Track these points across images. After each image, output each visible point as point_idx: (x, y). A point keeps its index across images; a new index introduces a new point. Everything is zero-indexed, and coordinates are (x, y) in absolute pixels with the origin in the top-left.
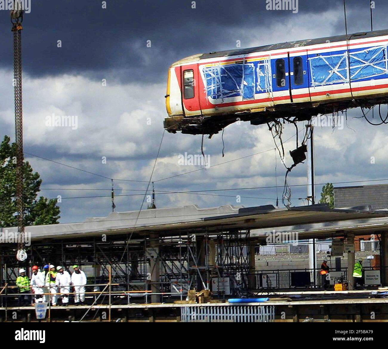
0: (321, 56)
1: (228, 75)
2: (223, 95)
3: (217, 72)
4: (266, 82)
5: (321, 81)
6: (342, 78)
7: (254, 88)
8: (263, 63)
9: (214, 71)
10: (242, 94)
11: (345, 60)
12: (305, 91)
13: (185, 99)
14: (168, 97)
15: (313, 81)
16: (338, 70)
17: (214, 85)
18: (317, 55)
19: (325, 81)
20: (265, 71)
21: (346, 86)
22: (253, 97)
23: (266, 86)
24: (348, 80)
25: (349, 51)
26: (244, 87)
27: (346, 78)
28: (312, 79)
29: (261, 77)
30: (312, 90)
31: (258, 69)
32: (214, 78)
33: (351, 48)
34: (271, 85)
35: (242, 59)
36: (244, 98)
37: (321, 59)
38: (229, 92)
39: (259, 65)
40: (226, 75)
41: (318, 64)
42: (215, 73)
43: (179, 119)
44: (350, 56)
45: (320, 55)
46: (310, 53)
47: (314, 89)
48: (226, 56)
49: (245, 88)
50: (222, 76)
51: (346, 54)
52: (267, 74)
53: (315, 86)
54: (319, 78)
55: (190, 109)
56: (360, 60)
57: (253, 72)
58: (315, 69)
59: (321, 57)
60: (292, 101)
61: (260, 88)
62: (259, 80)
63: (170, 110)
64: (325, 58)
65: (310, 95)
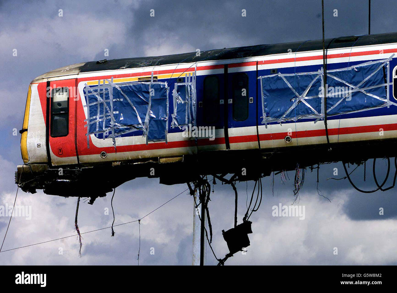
0: (280, 73)
1: (125, 99)
2: (115, 133)
3: (107, 94)
4: (187, 113)
5: (277, 115)
6: (313, 113)
7: (167, 123)
8: (184, 82)
9: (101, 92)
10: (147, 133)
11: (319, 81)
12: (250, 130)
13: (52, 137)
14: (26, 132)
15: (264, 115)
16: (307, 98)
17: (101, 116)
18: (274, 71)
19: (284, 116)
20: (187, 95)
21: (319, 125)
22: (164, 137)
23: (187, 120)
24: (322, 115)
25: (327, 67)
26: (150, 121)
27: (319, 112)
28: (263, 111)
29: (180, 105)
30: (263, 130)
31: (175, 91)
32: (102, 104)
33: (330, 61)
34: (195, 119)
35: (149, 73)
36: (148, 139)
37: (280, 79)
38: (125, 128)
39: (176, 85)
40: (122, 100)
41: (274, 87)
42: (104, 96)
43: (41, 169)
44: (328, 75)
45: (277, 73)
46: (261, 67)
47: (266, 128)
48: (124, 67)
49: (153, 122)
50: (114, 100)
51: (321, 72)
52: (189, 100)
53: (268, 124)
54: (274, 110)
55: (60, 153)
56: (344, 82)
57: (166, 96)
58: (268, 94)
59: (280, 75)
60: (228, 147)
61: (176, 123)
62: (175, 110)
63: (27, 154)
64: (285, 77)
65: (258, 137)
